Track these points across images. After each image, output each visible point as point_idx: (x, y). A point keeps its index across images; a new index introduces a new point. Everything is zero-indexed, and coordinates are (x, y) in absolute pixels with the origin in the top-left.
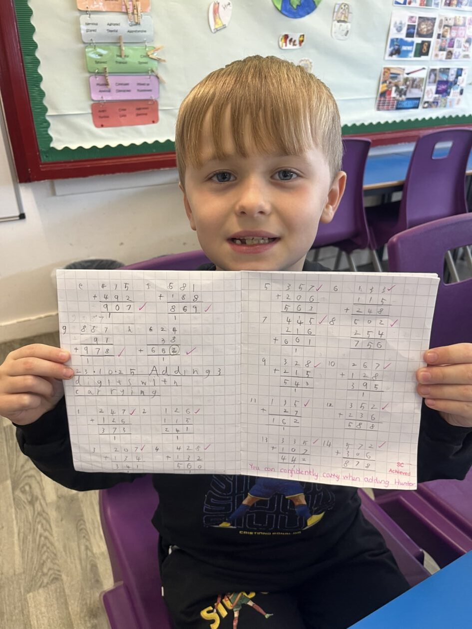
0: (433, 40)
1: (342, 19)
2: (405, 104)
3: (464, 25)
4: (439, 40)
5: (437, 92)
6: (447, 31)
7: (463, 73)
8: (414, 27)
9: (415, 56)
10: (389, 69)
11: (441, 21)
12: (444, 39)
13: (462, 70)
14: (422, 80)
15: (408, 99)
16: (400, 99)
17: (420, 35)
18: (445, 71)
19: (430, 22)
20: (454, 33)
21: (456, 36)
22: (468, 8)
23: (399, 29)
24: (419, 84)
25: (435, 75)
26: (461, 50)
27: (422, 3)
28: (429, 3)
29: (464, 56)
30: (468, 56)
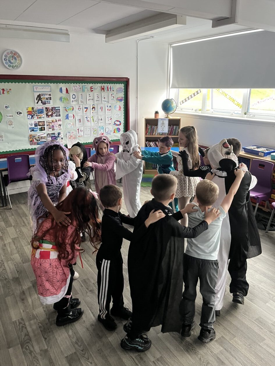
0: (45, 126)
1: (11, 124)
2: (40, 143)
3: (56, 121)
4: (48, 126)
5: (52, 139)
6: (50, 124)
7: (61, 134)
8: (37, 124)
9: (40, 131)
10: (31, 135)
11: (47, 122)
12: (50, 126)
13: (60, 133)
14: (45, 137)
15: (41, 142)
16: (38, 142)
17: (39, 126)
18: (54, 134)
19: (42, 122)
20: (53, 124)
21: (54, 125)
22: (56, 117)
23: (32, 125)
24: (44, 138)
25: (50, 135)
26: (57, 128)
27: (38, 118)
28: (40, 118)
29: (59, 129)
30: (61, 129)
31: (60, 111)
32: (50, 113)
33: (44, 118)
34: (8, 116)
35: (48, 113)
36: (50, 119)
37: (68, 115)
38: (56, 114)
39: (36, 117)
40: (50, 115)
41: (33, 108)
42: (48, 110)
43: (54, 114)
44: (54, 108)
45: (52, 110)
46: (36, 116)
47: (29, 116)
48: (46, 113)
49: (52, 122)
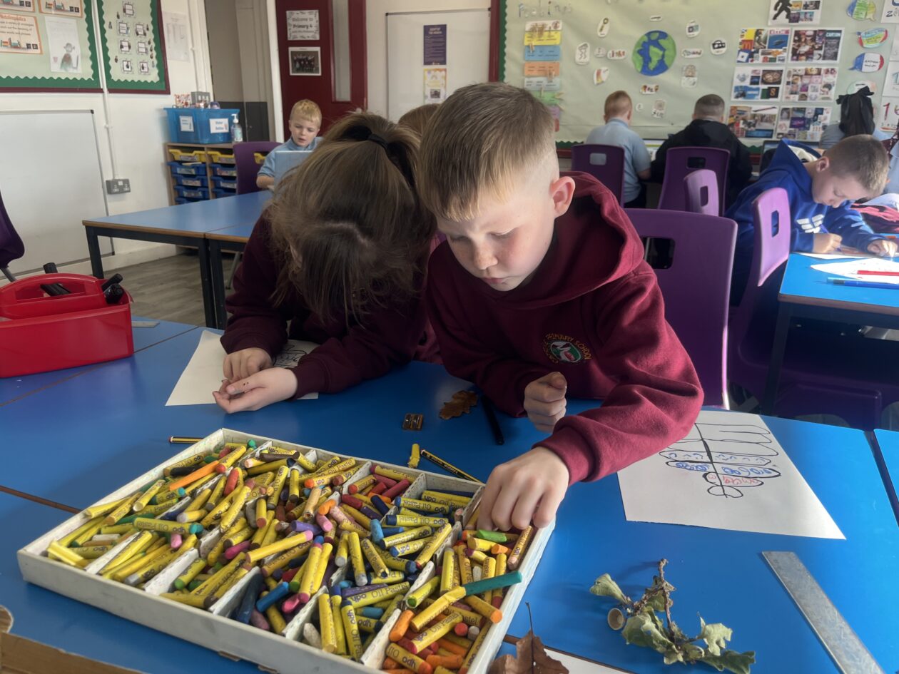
1: (690, 75)
2: (755, 134)
3: (819, 73)
4: (790, 86)
5: (792, 126)
6: (797, 79)
7: (825, 112)
8: (758, 77)
9: (762, 98)
10: (735, 107)
11: (789, 72)
12: (795, 85)
13: (822, 109)
14: (773, 116)
15: (757, 130)
16: (750, 129)
17: (765, 82)
18: (802, 110)
19: (775, 73)
20: (806, 81)
21: (809, 83)
22: (821, 61)
23: (743, 79)
24: (770, 119)
25: (789, 113)
26: (818, 94)
27: (765, 60)
28: (773, 60)
29: (823, 99)
30: (828, 98)
31: (838, 43)
32: (805, 49)
33: (783, 60)
34: (689, 53)
35: (799, 46)
36: (801, 66)
37: (862, 56)
38: (825, 52)
39: (763, 56)
40: (803, 55)
41: (758, 33)
42: (800, 40)
43: (816, 52)
44: (821, 34)
45: (813, 39)
46: (763, 54)
47: (742, 53)
48: (793, 49)
49: (807, 74)
